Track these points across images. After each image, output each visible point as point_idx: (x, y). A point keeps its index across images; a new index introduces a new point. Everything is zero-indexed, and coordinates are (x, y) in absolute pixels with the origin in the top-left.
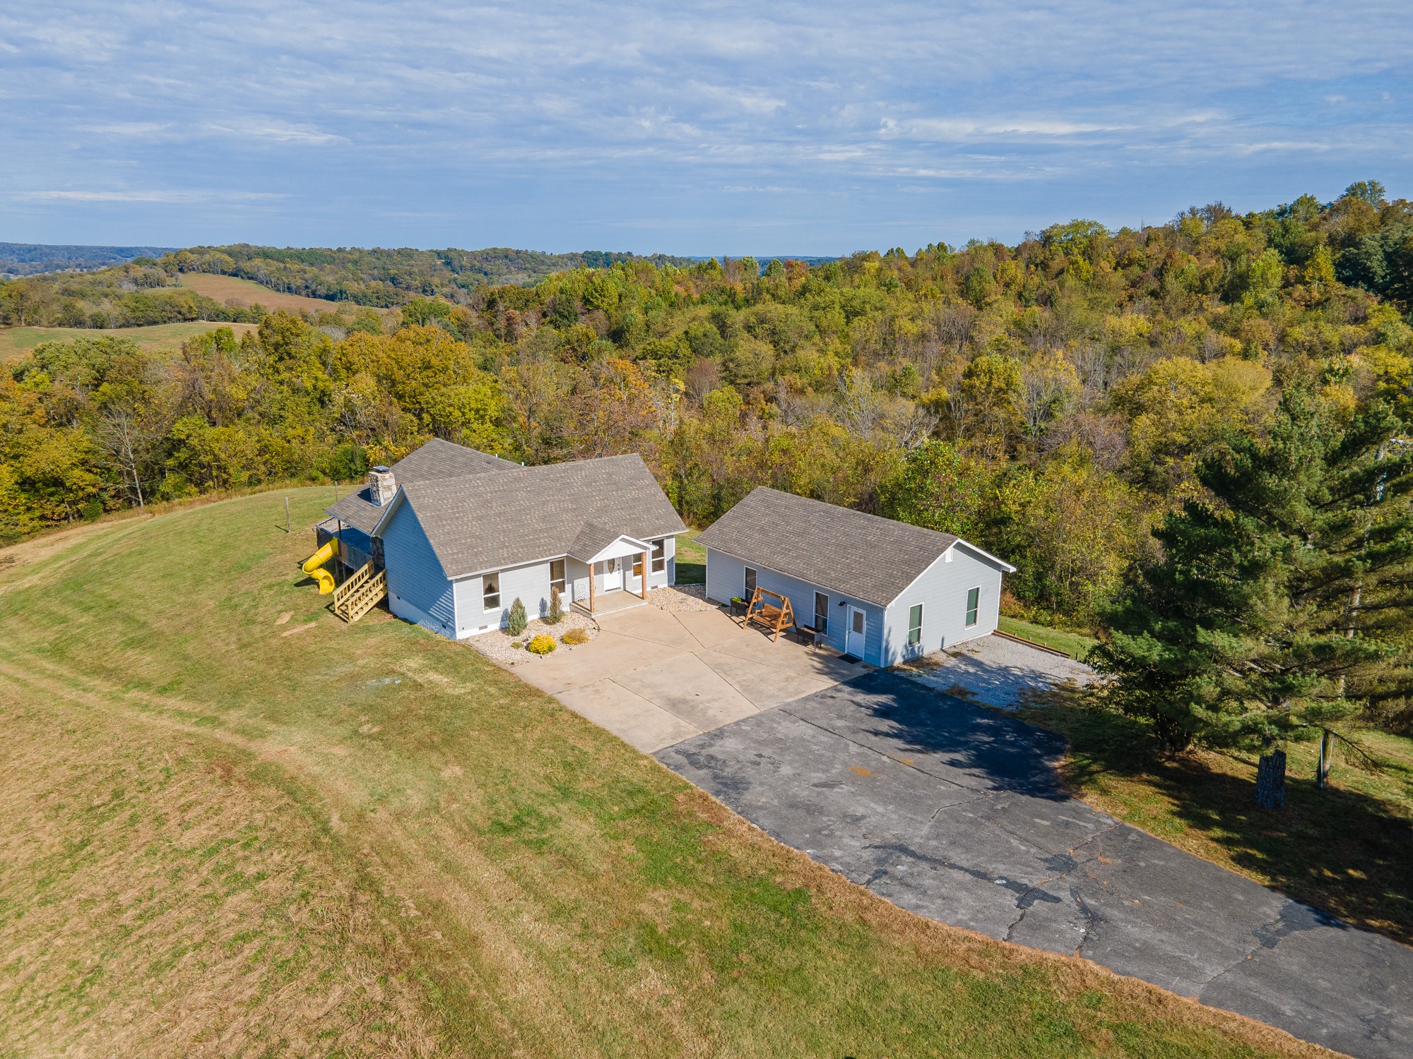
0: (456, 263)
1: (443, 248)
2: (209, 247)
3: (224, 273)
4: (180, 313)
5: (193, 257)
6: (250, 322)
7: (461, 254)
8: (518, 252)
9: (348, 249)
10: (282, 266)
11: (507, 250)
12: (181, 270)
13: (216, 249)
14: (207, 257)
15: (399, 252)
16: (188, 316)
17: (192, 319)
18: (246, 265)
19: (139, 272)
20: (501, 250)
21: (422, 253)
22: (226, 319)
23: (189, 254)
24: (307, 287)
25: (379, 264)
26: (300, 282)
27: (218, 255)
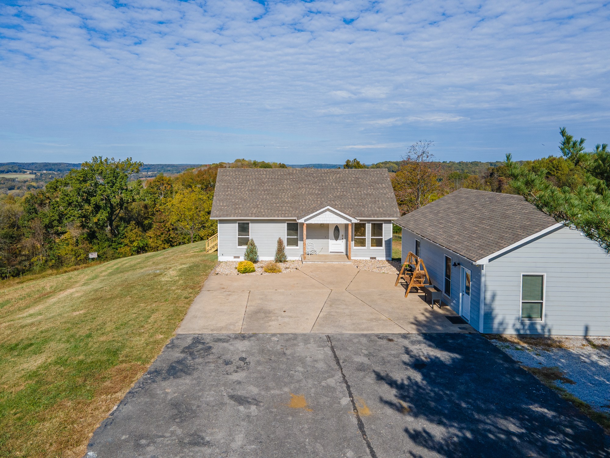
1: (494, 161)
2: (389, 162)
9: (448, 162)
13: (391, 162)
15: (472, 163)
21: (483, 163)
23: (381, 164)
25: (460, 167)
27: (392, 164)
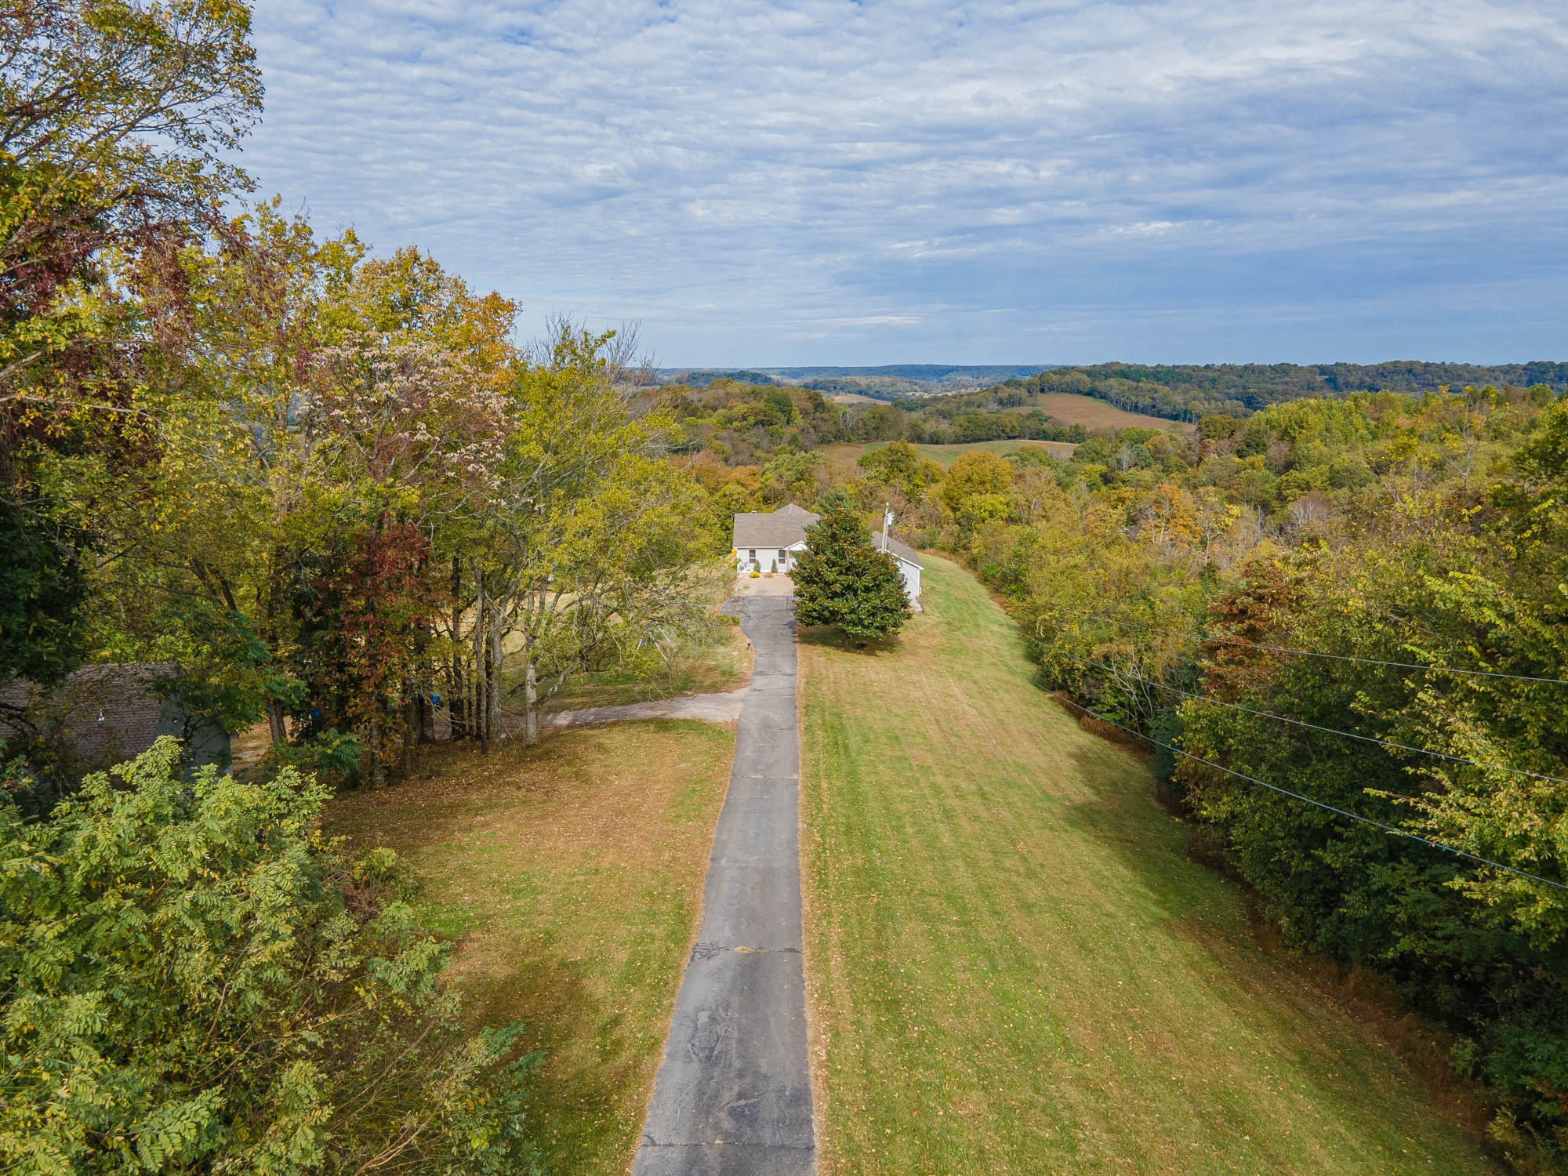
0: (1341, 380)
3: (1079, 392)
4: (1003, 431)
5: (1056, 378)
6: (1067, 441)
7: (1349, 369)
8: (1427, 365)
10: (1135, 384)
11: (1412, 363)
12: (1042, 391)
14: (1068, 378)
15: (1273, 368)
16: (1011, 435)
17: (1014, 438)
18: (1101, 385)
19: (1005, 393)
20: (1404, 363)
22: (1045, 438)
23: (1053, 374)
24: (1154, 406)
26: (1148, 401)
27: (1078, 376)
